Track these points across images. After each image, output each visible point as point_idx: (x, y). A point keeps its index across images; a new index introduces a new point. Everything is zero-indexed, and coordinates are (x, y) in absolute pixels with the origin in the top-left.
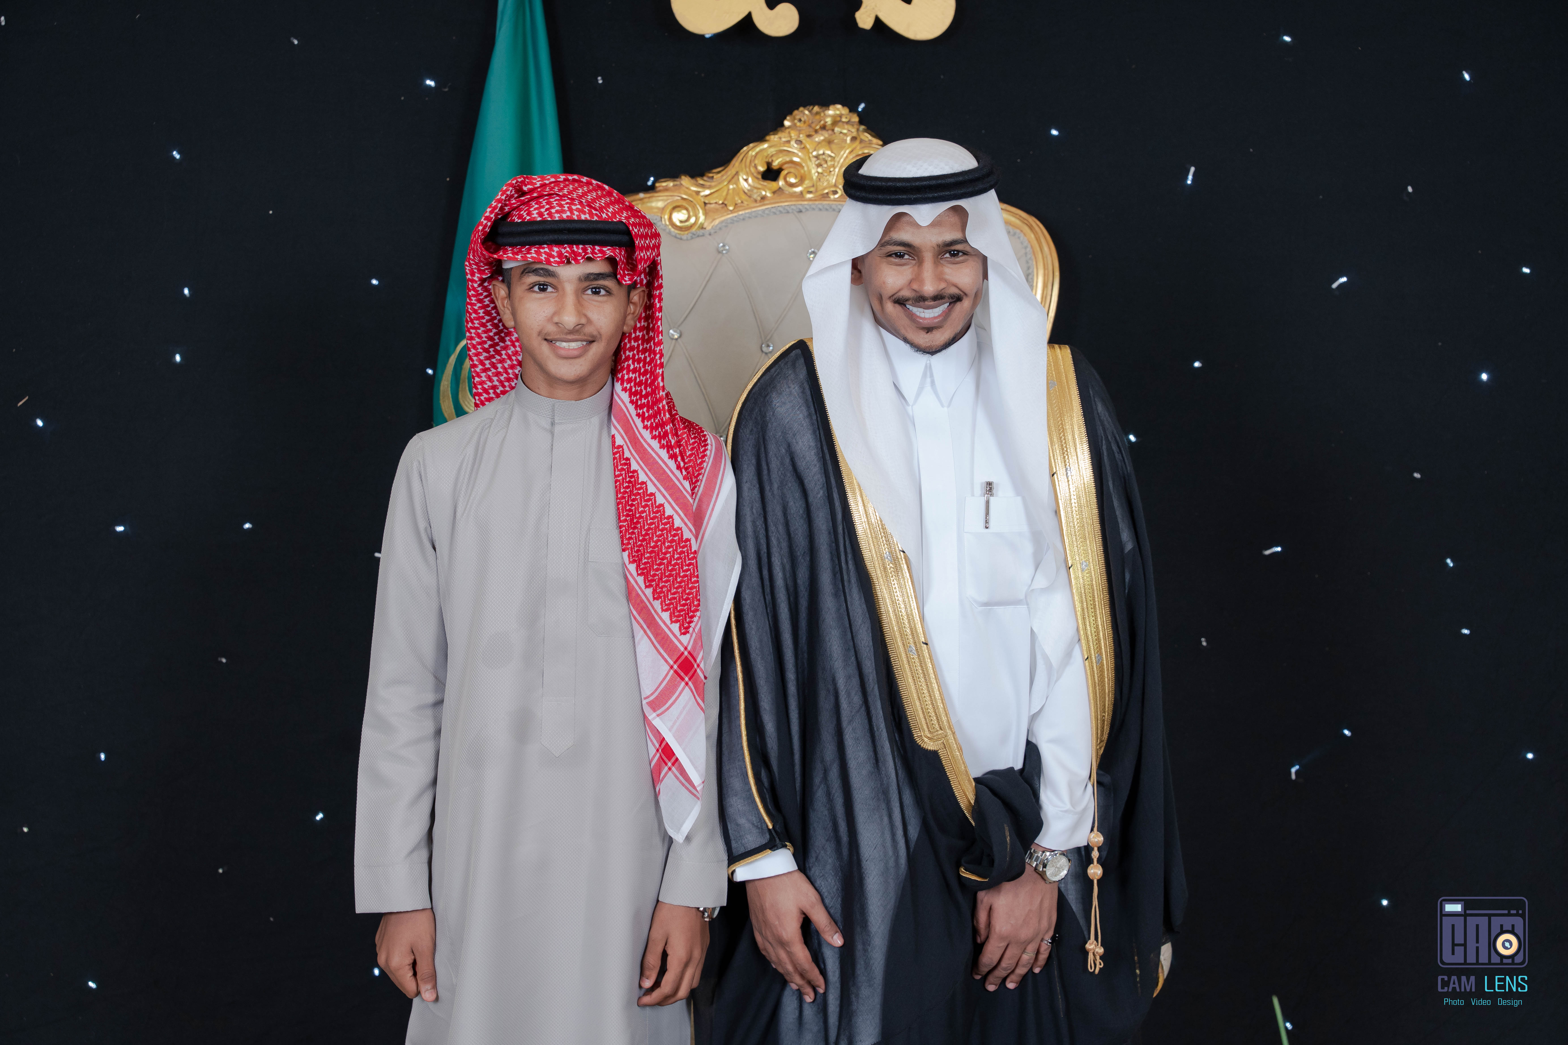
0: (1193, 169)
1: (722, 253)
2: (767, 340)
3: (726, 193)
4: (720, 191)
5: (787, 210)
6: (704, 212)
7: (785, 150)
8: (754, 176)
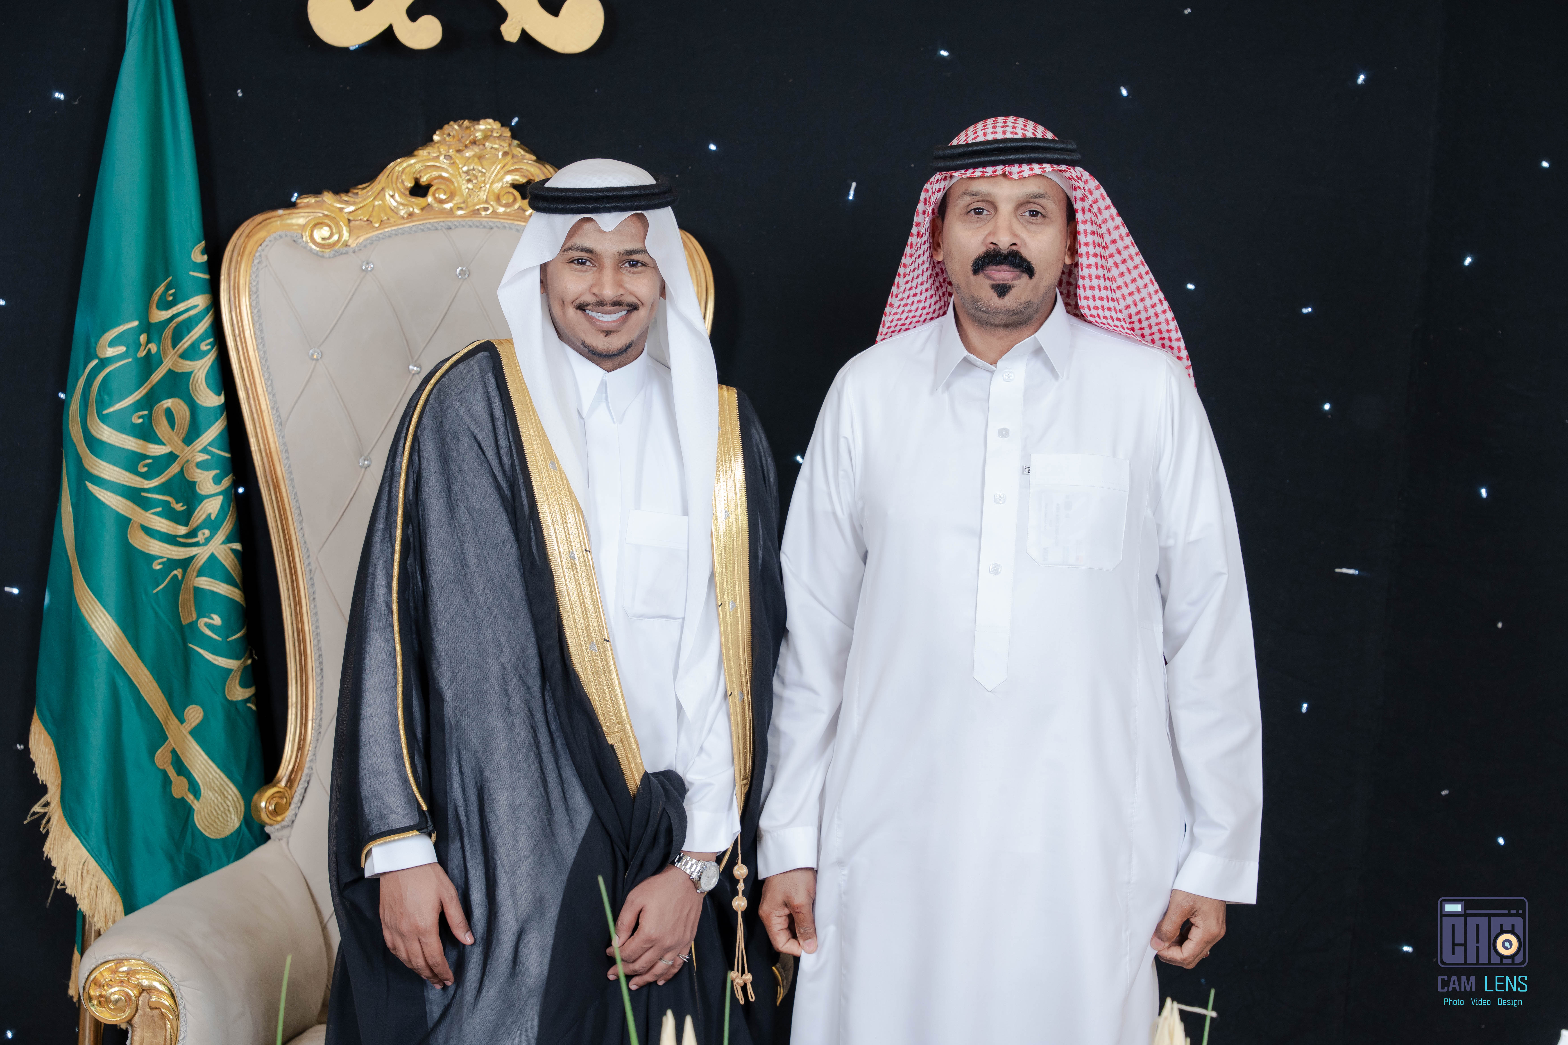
0: (854, 185)
1: (366, 270)
2: (414, 360)
3: (371, 209)
4: (365, 208)
5: (435, 227)
6: (348, 229)
7: (434, 166)
8: (401, 192)
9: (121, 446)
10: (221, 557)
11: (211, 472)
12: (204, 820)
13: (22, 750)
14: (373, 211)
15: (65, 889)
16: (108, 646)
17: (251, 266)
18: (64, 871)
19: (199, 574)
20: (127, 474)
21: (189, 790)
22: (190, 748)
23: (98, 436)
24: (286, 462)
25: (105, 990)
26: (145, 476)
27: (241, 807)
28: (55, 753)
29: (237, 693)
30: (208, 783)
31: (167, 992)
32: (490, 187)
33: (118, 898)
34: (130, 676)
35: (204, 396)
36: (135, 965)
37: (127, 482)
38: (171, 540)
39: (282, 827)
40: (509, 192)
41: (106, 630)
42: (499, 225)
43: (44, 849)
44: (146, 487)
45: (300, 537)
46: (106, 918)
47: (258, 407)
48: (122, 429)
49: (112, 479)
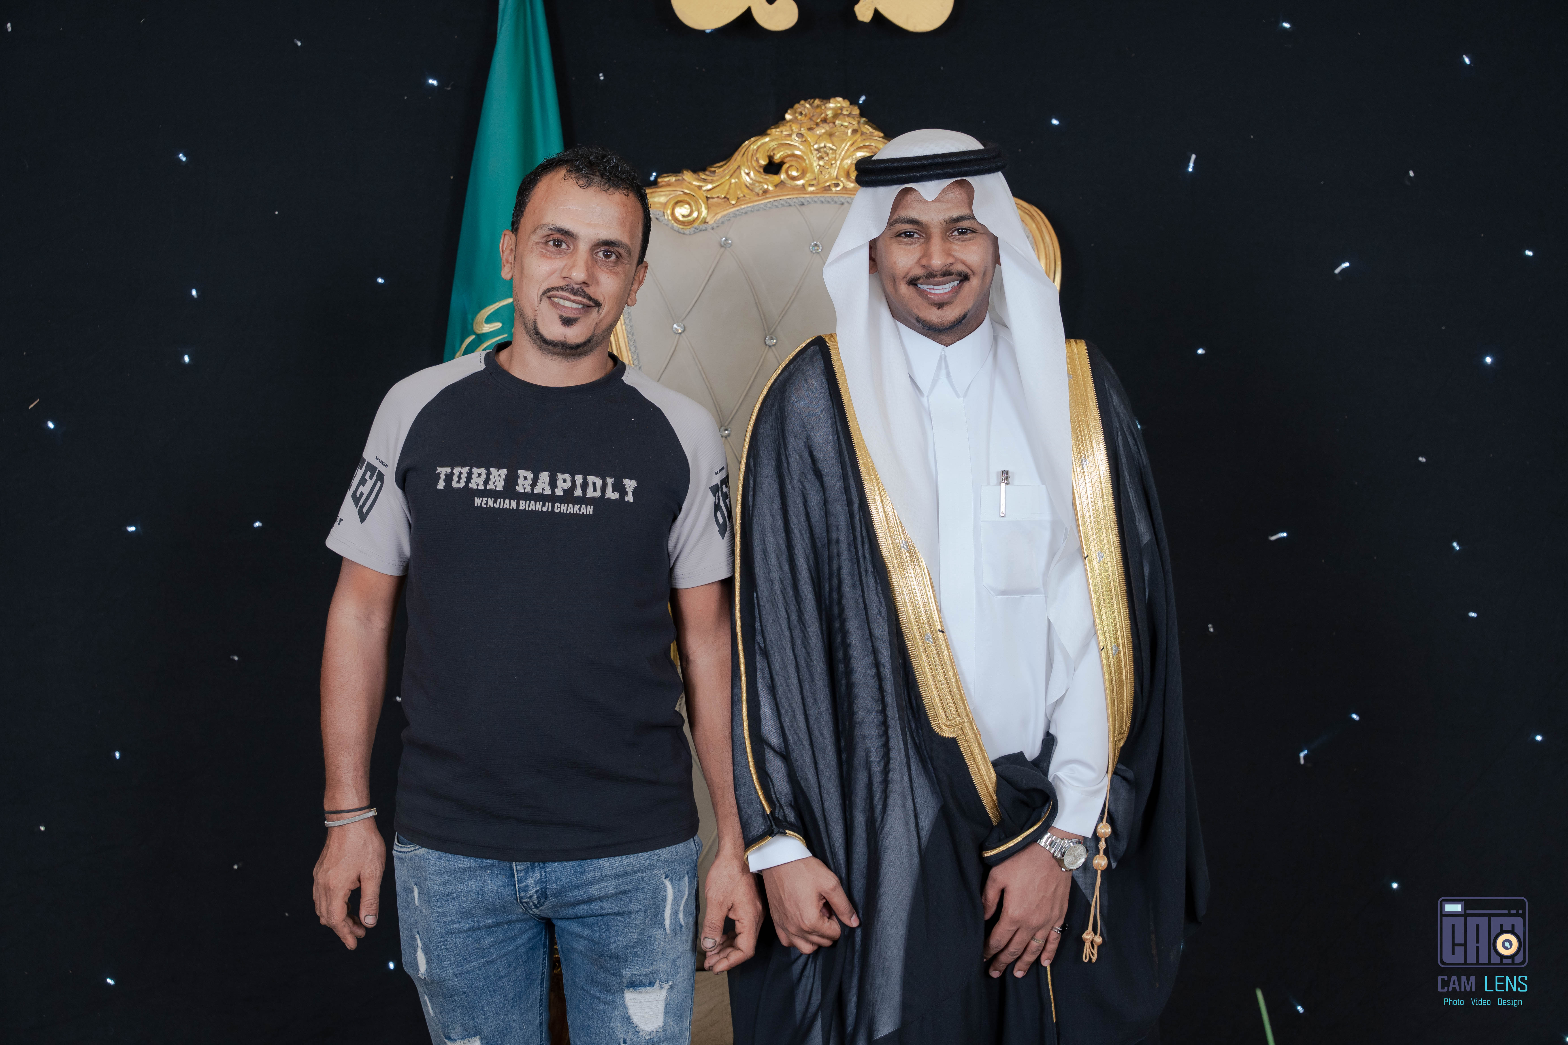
0: (1194, 157)
1: (724, 247)
2: (770, 333)
3: (728, 187)
4: (722, 186)
5: (789, 203)
6: (706, 206)
7: (787, 144)
8: (756, 170)
32: (840, 164)
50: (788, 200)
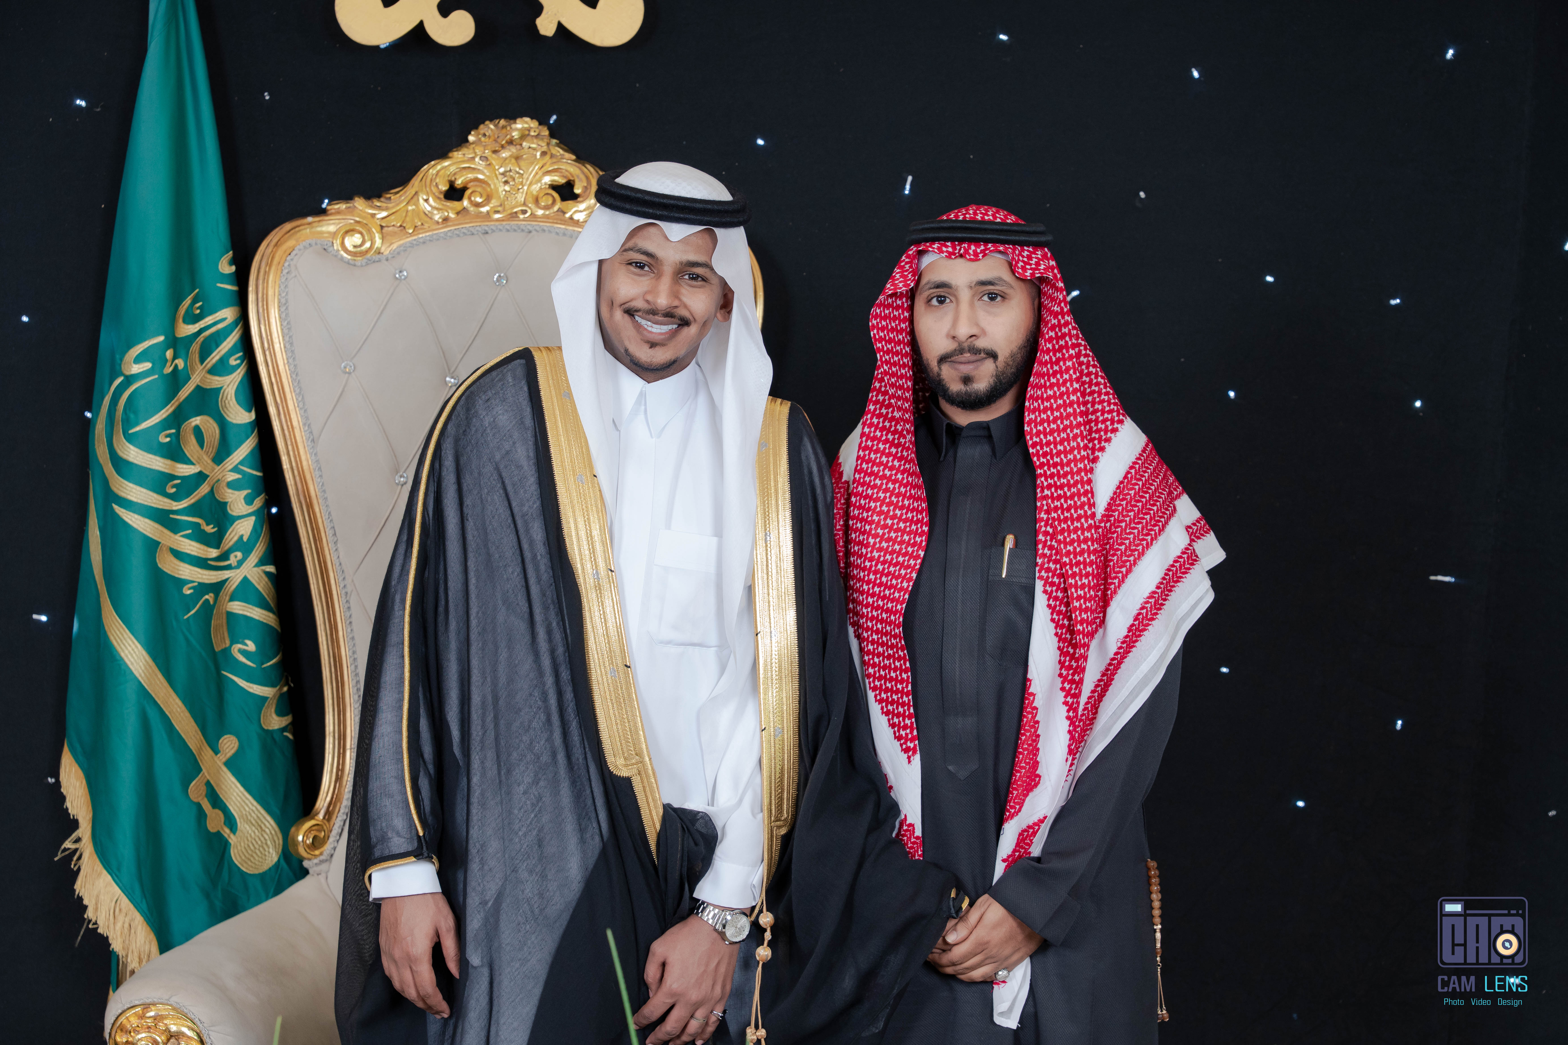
0: (910, 178)
1: (399, 279)
2: (451, 372)
3: (404, 214)
4: (398, 214)
5: (471, 231)
6: (381, 236)
7: (469, 167)
8: (436, 196)
9: (148, 466)
10: (254, 580)
11: (242, 492)
12: (241, 855)
13: (54, 783)
14: (406, 216)
15: (97, 928)
16: (137, 675)
17: (281, 277)
18: (96, 909)
19: (232, 599)
20: (155, 495)
21: (225, 823)
22: (224, 778)
23: (125, 457)
24: (319, 480)
25: (131, 1036)
26: (173, 497)
27: (279, 841)
28: (86, 787)
29: (273, 722)
30: (245, 817)
31: (196, 1038)
32: (528, 188)
33: (152, 937)
34: (162, 706)
35: (234, 413)
36: (162, 1010)
37: (155, 503)
38: (202, 563)
39: (320, 861)
40: (547, 194)
41: (136, 658)
42: (537, 228)
43: (75, 887)
44: (175, 508)
45: (334, 558)
46: (140, 958)
47: (289, 423)
48: (149, 450)
49: (139, 501)
50: (471, 229)
